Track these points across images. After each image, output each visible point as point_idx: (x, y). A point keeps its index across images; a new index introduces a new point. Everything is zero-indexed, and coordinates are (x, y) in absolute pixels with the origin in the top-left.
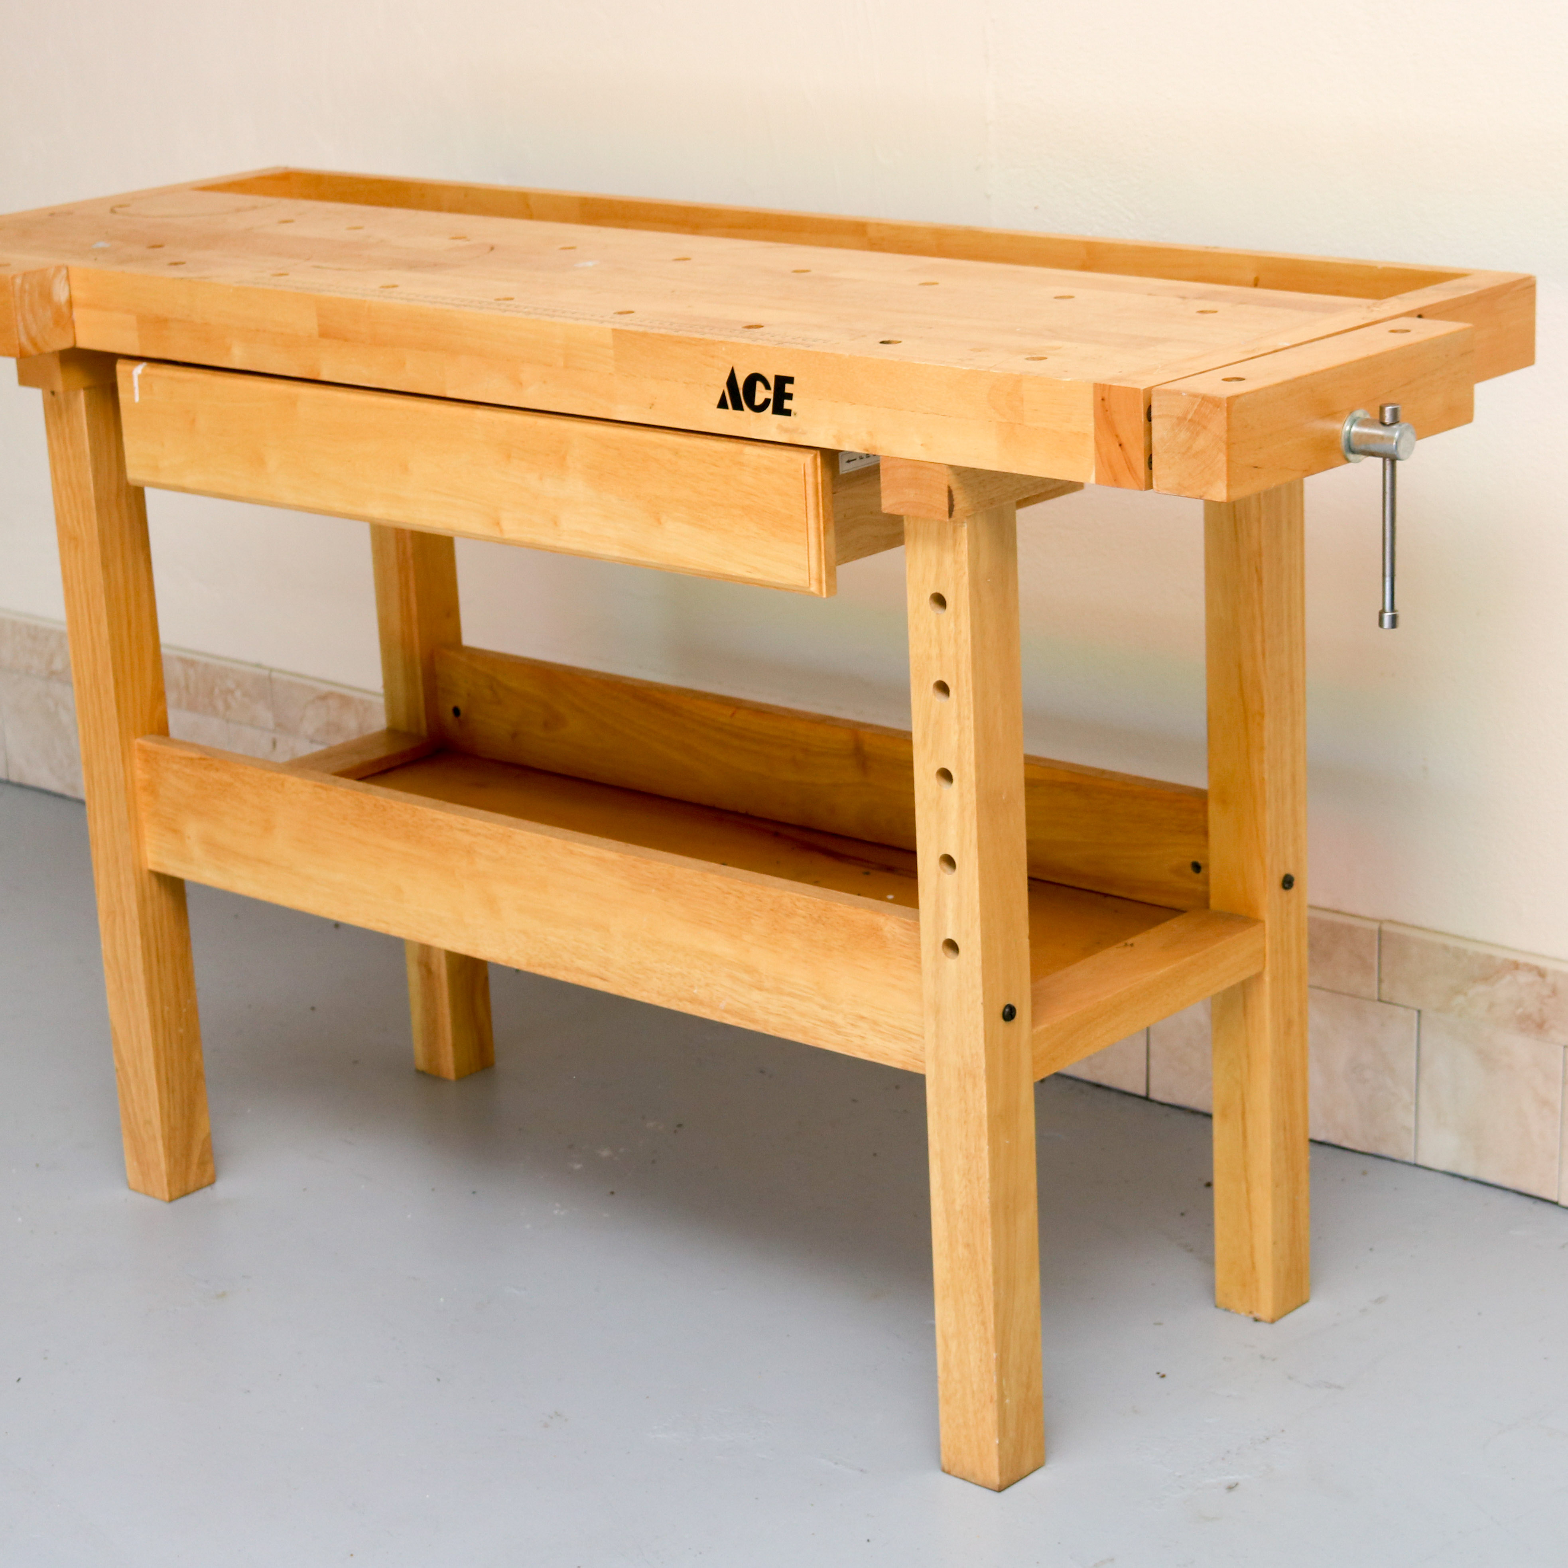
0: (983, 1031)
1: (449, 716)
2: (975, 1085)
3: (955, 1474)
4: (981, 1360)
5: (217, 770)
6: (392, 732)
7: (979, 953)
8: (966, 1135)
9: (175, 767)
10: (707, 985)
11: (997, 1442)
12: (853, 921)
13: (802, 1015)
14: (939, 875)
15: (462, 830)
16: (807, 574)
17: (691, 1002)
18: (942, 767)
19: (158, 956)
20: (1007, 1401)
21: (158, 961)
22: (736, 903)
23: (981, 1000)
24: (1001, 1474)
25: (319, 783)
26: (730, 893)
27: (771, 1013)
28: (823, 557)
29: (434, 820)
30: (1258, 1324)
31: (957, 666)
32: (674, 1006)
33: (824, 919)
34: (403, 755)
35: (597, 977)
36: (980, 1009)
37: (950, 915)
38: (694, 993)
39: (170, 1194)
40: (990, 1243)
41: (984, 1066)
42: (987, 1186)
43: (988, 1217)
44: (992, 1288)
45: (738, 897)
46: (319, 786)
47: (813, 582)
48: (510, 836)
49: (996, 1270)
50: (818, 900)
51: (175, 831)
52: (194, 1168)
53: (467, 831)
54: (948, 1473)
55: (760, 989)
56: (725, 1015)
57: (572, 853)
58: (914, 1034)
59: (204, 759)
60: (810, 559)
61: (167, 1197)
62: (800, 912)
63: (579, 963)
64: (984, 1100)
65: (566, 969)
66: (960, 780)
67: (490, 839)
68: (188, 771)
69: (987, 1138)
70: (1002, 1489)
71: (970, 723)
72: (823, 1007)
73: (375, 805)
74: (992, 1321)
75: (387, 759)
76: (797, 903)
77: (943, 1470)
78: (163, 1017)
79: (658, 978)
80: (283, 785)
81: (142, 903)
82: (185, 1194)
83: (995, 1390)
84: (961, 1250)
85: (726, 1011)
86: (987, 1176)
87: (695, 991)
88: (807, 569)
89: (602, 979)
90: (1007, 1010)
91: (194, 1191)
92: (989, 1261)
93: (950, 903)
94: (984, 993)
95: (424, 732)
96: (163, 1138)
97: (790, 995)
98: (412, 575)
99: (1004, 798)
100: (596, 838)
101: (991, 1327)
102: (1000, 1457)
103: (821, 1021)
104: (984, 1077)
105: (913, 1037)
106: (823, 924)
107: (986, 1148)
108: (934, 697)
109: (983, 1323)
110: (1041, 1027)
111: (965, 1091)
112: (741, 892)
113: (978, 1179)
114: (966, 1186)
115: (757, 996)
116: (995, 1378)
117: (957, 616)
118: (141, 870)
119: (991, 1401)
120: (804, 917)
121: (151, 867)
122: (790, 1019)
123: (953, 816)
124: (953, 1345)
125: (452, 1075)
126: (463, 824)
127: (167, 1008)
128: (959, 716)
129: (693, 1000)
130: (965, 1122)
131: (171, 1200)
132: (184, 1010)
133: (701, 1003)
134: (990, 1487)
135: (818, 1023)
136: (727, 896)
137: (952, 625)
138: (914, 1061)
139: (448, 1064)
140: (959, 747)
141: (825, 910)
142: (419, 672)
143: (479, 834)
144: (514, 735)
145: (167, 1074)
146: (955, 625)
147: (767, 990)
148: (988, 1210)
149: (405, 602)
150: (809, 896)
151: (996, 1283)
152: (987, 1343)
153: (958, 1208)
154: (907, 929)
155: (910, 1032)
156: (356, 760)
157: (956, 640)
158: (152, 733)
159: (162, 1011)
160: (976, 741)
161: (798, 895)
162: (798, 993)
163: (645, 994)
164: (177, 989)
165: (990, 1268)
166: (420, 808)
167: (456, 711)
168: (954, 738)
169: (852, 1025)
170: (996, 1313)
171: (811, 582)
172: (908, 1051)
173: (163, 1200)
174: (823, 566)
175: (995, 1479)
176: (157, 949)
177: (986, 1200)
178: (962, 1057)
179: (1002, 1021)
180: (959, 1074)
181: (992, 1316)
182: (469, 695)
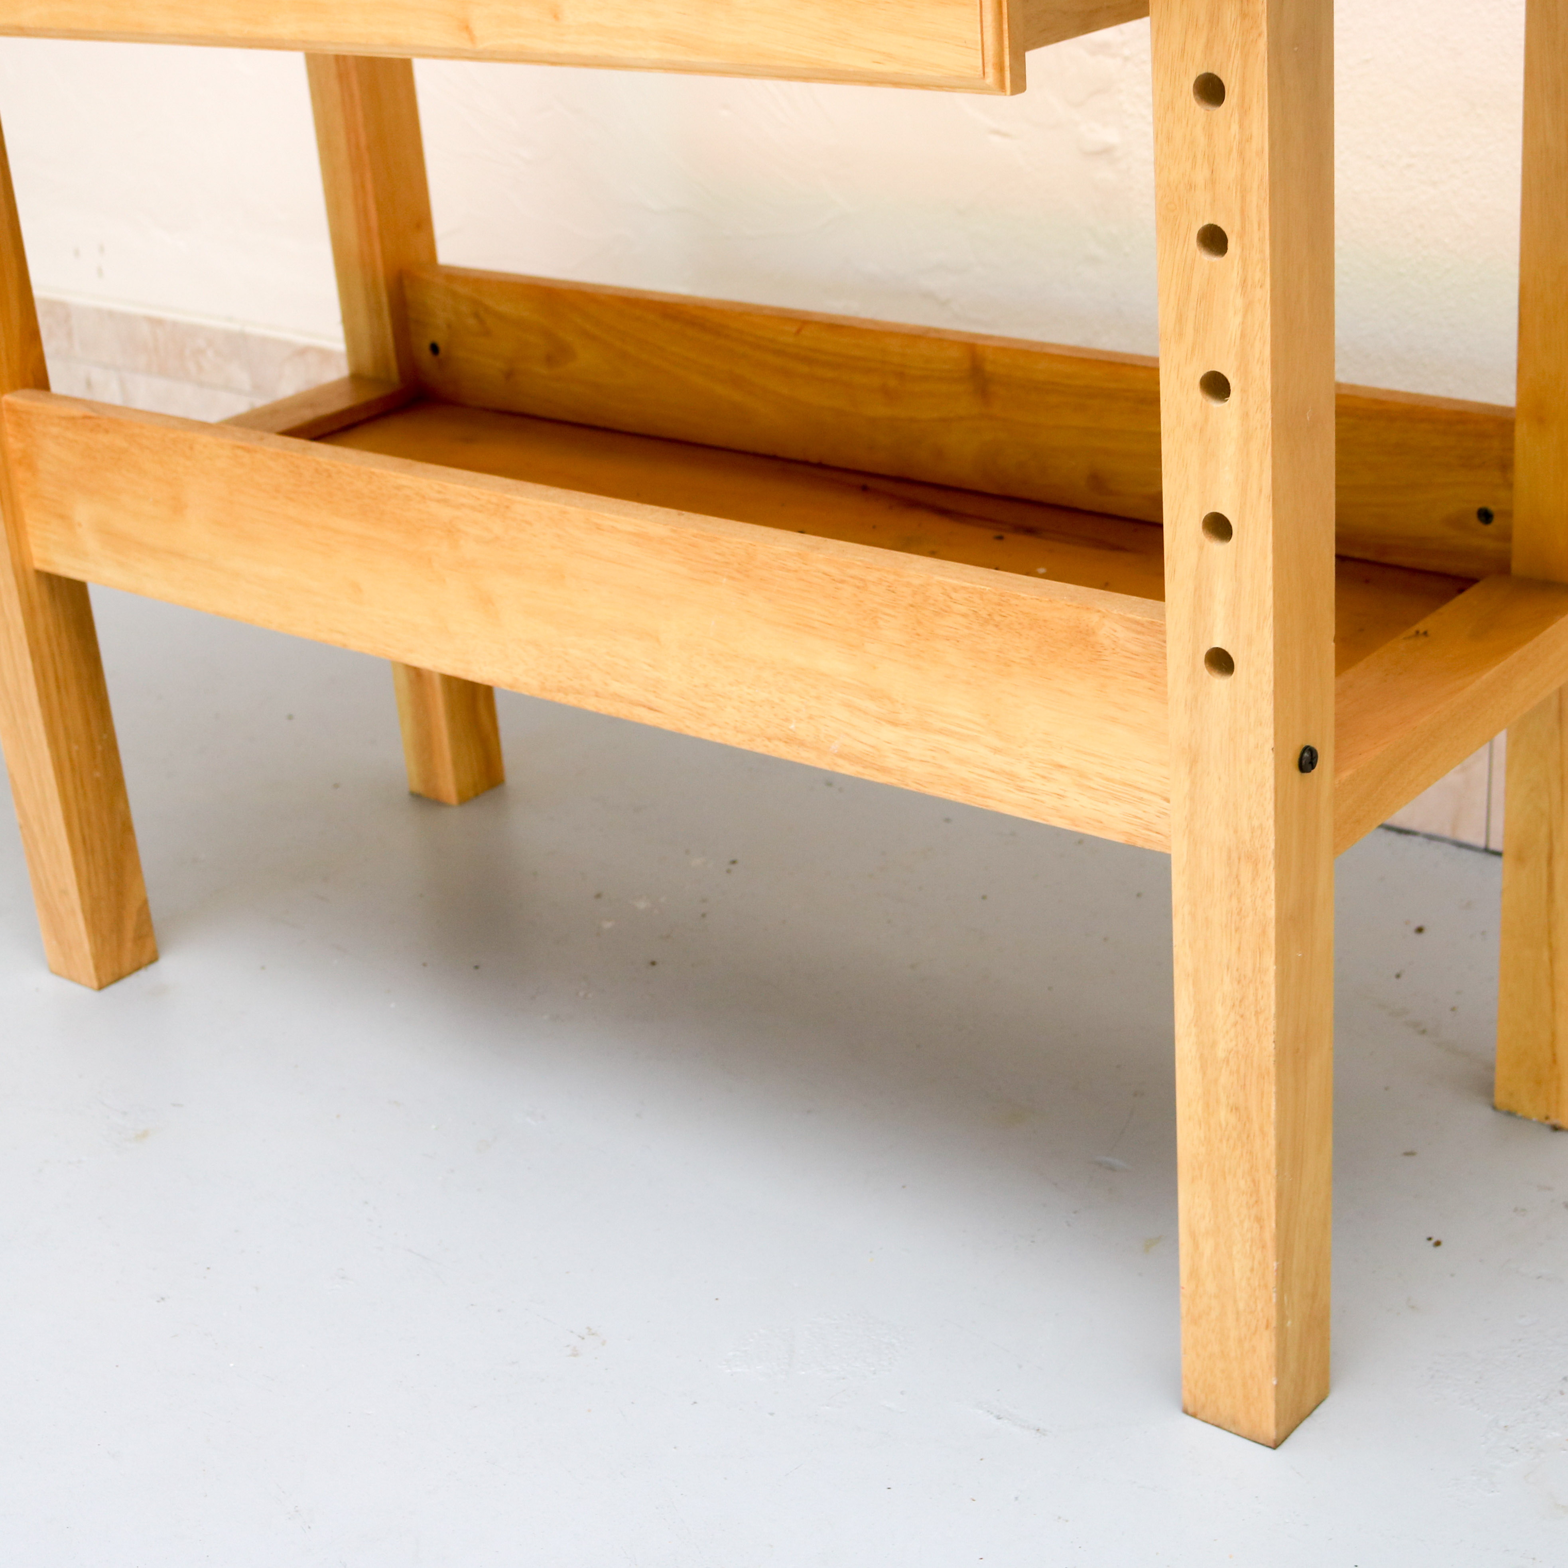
0: (1273, 791)
1: (426, 354)
2: (1256, 874)
3: (1204, 1418)
4: (1252, 1270)
5: (107, 431)
6: (356, 378)
7: (1269, 670)
8: (1239, 949)
9: (54, 430)
10: (811, 717)
11: (1275, 1383)
12: (1045, 621)
13: (961, 761)
14: (1201, 547)
15: (439, 501)
16: (980, 56)
17: (786, 742)
18: (1210, 370)
19: (57, 679)
20: (1289, 1323)
21: (58, 688)
22: (855, 595)
23: (1271, 744)
24: (1277, 1424)
25: (239, 443)
26: (842, 582)
27: (911, 759)
28: (1006, 26)
29: (399, 488)
30: (1558, 1134)
31: (1243, 198)
32: (760, 747)
33: (998, 618)
34: (367, 406)
35: (644, 706)
36: (1269, 758)
37: (1219, 611)
38: (791, 730)
39: (99, 980)
40: (1273, 1108)
41: (1272, 845)
42: (1271, 1026)
43: (1272, 1069)
44: (1274, 1172)
45: (858, 587)
46: (239, 447)
47: (990, 70)
48: (507, 507)
49: (1280, 1145)
50: (988, 588)
51: (62, 517)
52: (129, 945)
53: (445, 502)
54: (1194, 1415)
55: (894, 723)
56: (840, 761)
57: (599, 527)
58: (1146, 791)
59: (90, 418)
60: (984, 29)
61: (95, 984)
62: (956, 607)
63: (616, 687)
64: (1271, 898)
65: (597, 695)
66: (1244, 391)
67: (480, 511)
68: (70, 435)
69: (1273, 955)
70: (1278, 1444)
71: (1263, 295)
72: (996, 750)
73: (317, 471)
74: (1274, 1217)
75: (350, 411)
76: (954, 595)
77: (1186, 1412)
78: (71, 760)
79: (734, 708)
80: (191, 448)
81: (29, 614)
82: (118, 977)
83: (1272, 1312)
84: (1223, 1114)
85: (840, 755)
86: (1273, 1009)
87: (792, 727)
88: (980, 47)
89: (650, 709)
90: (1306, 755)
91: (130, 973)
92: (1271, 1132)
93: (1221, 590)
94: (1276, 734)
95: (395, 376)
96: (84, 911)
97: (941, 732)
98: (368, 176)
99: (1308, 418)
100: (636, 504)
101: (1271, 1225)
102: (1277, 1403)
103: (993, 772)
104: (1273, 862)
105: (1146, 796)
106: (997, 626)
107: (1272, 968)
108: (1198, 252)
109: (1259, 1219)
110: (1346, 775)
111: (1239, 883)
112: (862, 580)
113: (1257, 1013)
114: (1235, 1024)
115: (888, 733)
116: (1274, 1295)
117: (1244, 110)
118: (24, 571)
119: (1267, 1327)
120: (964, 616)
121: (38, 565)
122: (941, 767)
123: (1229, 450)
124: (1207, 1247)
125: (453, 798)
126: (440, 492)
127: (75, 748)
128: (1244, 282)
129: (790, 740)
130: (1237, 930)
131: (101, 987)
132: (99, 748)
133: (802, 744)
134: (1261, 1442)
135: (989, 774)
136: (840, 585)
137: (1235, 128)
138: (1147, 832)
139: (448, 786)
140: (1243, 336)
141: (999, 604)
142: (384, 299)
143: (463, 505)
144: (509, 375)
145: (82, 829)
146: (1241, 126)
147: (906, 725)
148: (1272, 1059)
149: (362, 212)
150: (972, 583)
151: (1280, 1164)
152: (1264, 1247)
153: (1221, 1054)
154: (1139, 633)
155: (1139, 789)
156: (308, 415)
157: (1241, 153)
158: (25, 386)
159: (70, 752)
160: (1274, 325)
161: (955, 582)
162: (953, 728)
163: (715, 730)
164: (88, 722)
165: (1272, 1142)
166: (377, 470)
167: (435, 349)
168: (1234, 322)
169: (1044, 777)
170: (1278, 1207)
171: (986, 70)
172: (1136, 817)
173: (92, 987)
174: (1006, 43)
175: (1270, 1431)
176: (56, 672)
177: (1270, 1046)
178: (1236, 832)
179: (1297, 773)
180: (1229, 858)
181: (1273, 1210)
182: (449, 326)
